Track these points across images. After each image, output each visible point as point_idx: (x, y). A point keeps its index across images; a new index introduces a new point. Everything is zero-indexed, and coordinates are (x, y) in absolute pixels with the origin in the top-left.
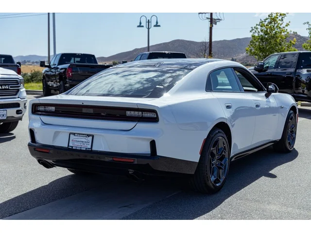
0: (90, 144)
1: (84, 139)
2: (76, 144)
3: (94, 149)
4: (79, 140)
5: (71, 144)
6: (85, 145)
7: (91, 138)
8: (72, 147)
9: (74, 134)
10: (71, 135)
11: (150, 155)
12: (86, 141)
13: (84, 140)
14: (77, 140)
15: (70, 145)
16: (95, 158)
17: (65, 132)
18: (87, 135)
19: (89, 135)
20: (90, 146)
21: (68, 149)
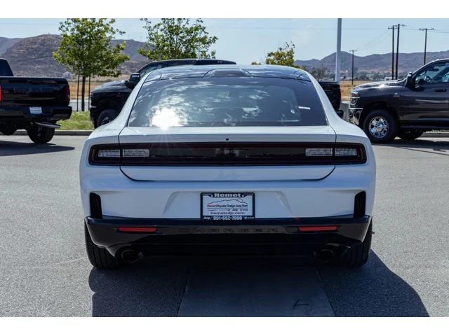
0: (250, 208)
1: (234, 202)
2: (218, 210)
3: (258, 216)
4: (225, 203)
6: (239, 211)
7: (249, 198)
8: (212, 217)
9: (212, 194)
10: (206, 198)
11: (352, 217)
12: (241, 204)
14: (220, 204)
15: (204, 214)
16: (265, 231)
17: (194, 192)
18: (242, 194)
19: (244, 194)
20: (249, 213)
21: (202, 221)
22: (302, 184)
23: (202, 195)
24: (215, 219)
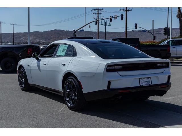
0: (150, 82)
2: (144, 83)
4: (145, 81)
5: (141, 84)
6: (148, 83)
8: (143, 85)
9: (142, 79)
10: (140, 80)
13: (147, 81)
14: (144, 81)
17: (137, 78)
19: (149, 78)
20: (150, 83)
21: (140, 87)
22: (160, 74)
23: (139, 79)
24: (143, 86)
